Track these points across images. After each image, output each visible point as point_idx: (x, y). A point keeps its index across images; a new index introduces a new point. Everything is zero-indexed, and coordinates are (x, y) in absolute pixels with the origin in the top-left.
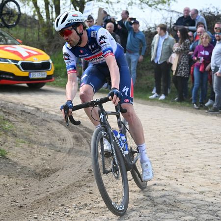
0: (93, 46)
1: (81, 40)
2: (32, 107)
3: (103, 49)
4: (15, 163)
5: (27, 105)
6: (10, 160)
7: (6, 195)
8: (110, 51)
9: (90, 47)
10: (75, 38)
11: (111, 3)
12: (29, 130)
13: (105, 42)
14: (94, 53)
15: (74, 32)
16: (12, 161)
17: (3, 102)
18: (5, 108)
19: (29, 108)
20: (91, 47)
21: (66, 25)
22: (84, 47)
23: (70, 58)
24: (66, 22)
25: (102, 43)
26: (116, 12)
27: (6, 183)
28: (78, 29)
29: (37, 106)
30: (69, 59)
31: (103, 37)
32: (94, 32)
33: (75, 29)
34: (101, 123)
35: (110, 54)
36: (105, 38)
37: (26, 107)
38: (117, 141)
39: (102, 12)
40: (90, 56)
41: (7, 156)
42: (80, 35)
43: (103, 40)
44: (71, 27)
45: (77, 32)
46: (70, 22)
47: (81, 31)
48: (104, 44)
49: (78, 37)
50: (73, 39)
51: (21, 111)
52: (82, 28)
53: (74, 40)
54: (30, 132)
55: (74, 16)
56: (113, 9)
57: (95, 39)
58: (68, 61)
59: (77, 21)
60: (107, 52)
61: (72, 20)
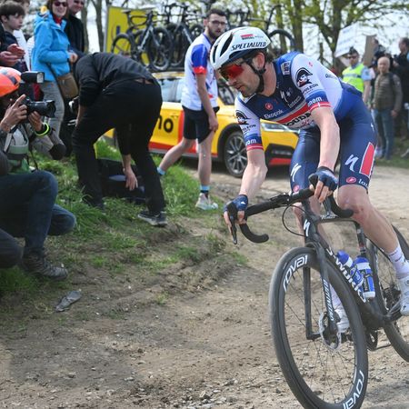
0: (288, 94)
1: (262, 83)
2: (273, 190)
3: (307, 96)
4: (262, 273)
5: (265, 189)
6: (254, 270)
7: (256, 321)
8: (319, 99)
9: (283, 95)
10: (250, 81)
11: (382, 27)
12: (273, 225)
13: (308, 82)
14: (293, 108)
15: (247, 68)
16: (257, 271)
17: (228, 185)
18: (232, 195)
19: (268, 192)
20: (286, 95)
21: (231, 56)
22: (272, 96)
23: (248, 121)
24: (229, 51)
25: (302, 85)
26: (390, 41)
27: (253, 304)
28: (255, 62)
29: (279, 190)
30: (245, 123)
31: (303, 72)
32: (285, 65)
33: (250, 63)
34: (306, 238)
35: (319, 104)
36: (307, 74)
37: (263, 191)
38: (345, 273)
39: (373, 41)
40: (288, 115)
41: (249, 264)
42: (261, 73)
43: (304, 79)
44: (241, 60)
45: (253, 68)
46: (238, 49)
47: (262, 65)
48: (308, 85)
49: (257, 78)
50: (246, 82)
51: (257, 197)
52: (263, 59)
53: (248, 84)
54: (276, 228)
55: (244, 37)
56: (386, 36)
57: (289, 76)
58: (246, 126)
59: (251, 48)
60: (314, 101)
61: (240, 46)
